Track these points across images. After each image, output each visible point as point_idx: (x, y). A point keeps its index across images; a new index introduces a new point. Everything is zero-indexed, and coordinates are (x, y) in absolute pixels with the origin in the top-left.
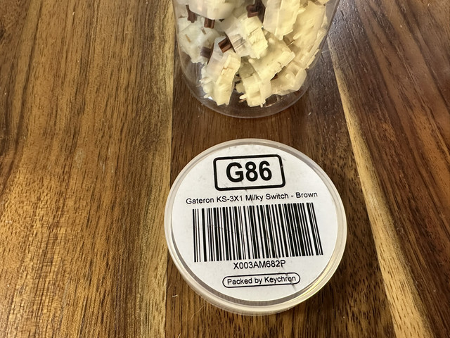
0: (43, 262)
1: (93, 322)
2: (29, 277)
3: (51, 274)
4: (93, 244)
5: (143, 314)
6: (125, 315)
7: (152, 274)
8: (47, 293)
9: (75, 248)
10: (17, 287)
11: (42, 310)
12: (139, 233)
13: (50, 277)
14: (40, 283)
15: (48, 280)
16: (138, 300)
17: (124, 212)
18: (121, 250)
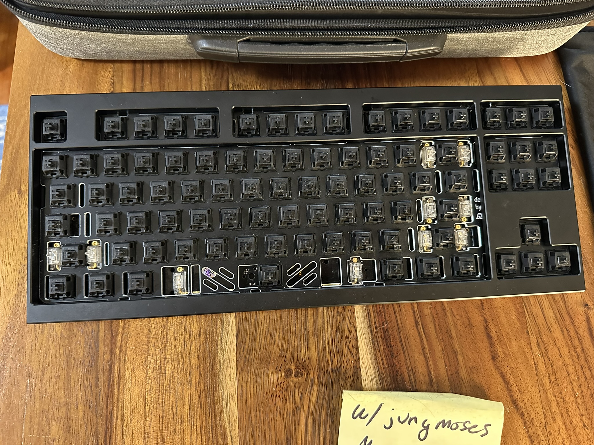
0: (160, 374)
1: (196, 408)
2: (152, 383)
3: (166, 381)
4: (190, 361)
5: (224, 402)
6: (214, 403)
7: (228, 378)
8: (166, 392)
9: (178, 364)
10: (147, 390)
11: (164, 402)
12: (217, 352)
13: (166, 383)
14: (160, 387)
15: (165, 385)
16: (221, 394)
17: (207, 338)
18: (208, 364)
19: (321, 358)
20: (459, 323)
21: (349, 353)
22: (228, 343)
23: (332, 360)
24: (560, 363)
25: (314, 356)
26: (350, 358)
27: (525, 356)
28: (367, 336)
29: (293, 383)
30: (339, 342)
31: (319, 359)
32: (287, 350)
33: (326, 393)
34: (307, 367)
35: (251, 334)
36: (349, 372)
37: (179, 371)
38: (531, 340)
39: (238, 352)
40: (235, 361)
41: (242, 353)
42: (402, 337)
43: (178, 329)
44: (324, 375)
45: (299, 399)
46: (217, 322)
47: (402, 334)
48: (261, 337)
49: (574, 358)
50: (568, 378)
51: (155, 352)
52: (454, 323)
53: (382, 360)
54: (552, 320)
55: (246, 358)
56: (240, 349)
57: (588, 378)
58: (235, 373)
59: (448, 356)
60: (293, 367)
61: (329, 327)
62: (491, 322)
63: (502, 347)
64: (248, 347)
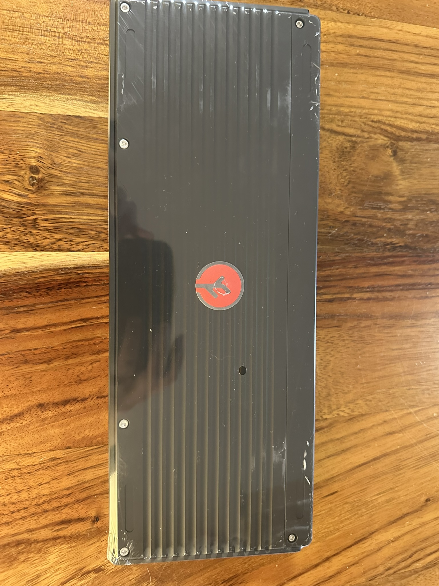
0: (42, 30)
2: (32, 21)
4: (54, 63)
5: (6, 96)
6: (6, 85)
7: (33, 103)
8: (21, 34)
9: (51, 51)
10: (24, 14)
11: (9, 31)
12: (62, 94)
13: (31, 36)
14: (27, 29)
15: (30, 34)
16: (16, 93)
17: (79, 84)
18: (50, 83)
19: (50, 208)
20: (83, 369)
21: (54, 240)
22: (71, 107)
23: (46, 220)
24: (31, 483)
25: (52, 201)
26: (48, 241)
27: (41, 443)
28: (73, 262)
29: (23, 174)
30: (67, 231)
31: (48, 205)
32: (59, 171)
33: (11, 211)
34: (40, 191)
35: (80, 133)
36: (33, 238)
37: (44, 51)
38: (60, 451)
39: (61, 117)
40: (51, 113)
41: (60, 120)
42: (69, 302)
43: (90, 54)
44: (30, 210)
45: (5, 179)
46: (95, 96)
47: (73, 302)
48: (76, 143)
49: (37, 500)
50: (14, 491)
51: (66, 26)
52: (84, 363)
53: (44, 277)
54: (82, 478)
55: (54, 124)
56: (64, 119)
57: (13, 515)
58: (38, 112)
59: (45, 353)
60: (41, 176)
61: (84, 221)
62: (82, 406)
63: (52, 416)
64: (66, 128)
